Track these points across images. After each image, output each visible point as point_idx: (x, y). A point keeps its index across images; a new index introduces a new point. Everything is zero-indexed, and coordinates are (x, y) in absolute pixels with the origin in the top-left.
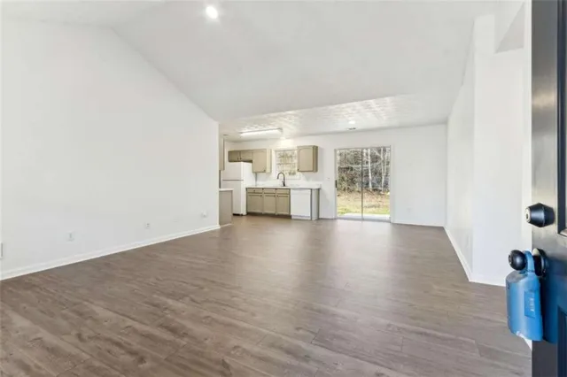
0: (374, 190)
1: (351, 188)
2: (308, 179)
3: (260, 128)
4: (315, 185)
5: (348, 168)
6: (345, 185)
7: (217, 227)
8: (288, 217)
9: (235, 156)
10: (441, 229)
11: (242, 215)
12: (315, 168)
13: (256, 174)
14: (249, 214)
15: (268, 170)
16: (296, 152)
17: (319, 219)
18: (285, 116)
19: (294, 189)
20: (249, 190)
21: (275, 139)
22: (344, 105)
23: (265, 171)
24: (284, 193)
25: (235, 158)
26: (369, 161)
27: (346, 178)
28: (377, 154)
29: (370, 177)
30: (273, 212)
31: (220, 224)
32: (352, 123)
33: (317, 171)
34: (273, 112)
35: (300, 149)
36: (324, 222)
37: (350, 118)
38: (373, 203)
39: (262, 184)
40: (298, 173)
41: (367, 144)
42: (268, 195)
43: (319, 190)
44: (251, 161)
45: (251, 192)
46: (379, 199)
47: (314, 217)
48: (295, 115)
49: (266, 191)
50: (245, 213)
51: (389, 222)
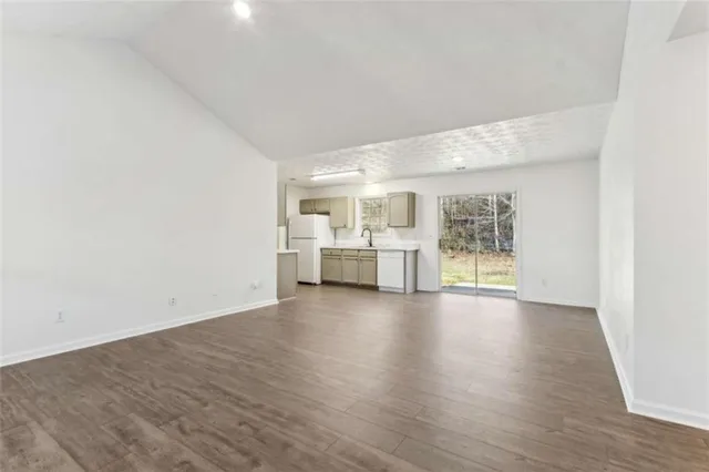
0: (502, 250)
1: (471, 247)
2: (401, 237)
3: (334, 169)
4: (411, 245)
5: (466, 221)
6: (462, 243)
7: (275, 301)
8: (374, 288)
9: (307, 207)
10: (593, 311)
11: (314, 284)
12: (412, 222)
13: (335, 230)
14: (325, 283)
15: (350, 225)
16: (387, 200)
17: (416, 291)
18: (362, 153)
19: (382, 251)
20: (325, 252)
21: (359, 184)
22: (440, 135)
23: (345, 226)
24: (370, 256)
25: (309, 209)
26: (495, 211)
27: (464, 234)
28: (506, 202)
29: (497, 233)
30: (354, 281)
31: (279, 297)
32: (458, 161)
33: (414, 226)
34: (346, 147)
35: (392, 196)
36: (422, 296)
37: (455, 154)
38: (498, 269)
39: (343, 243)
40: (389, 230)
41: (490, 188)
42: (349, 258)
43: (417, 251)
44: (327, 213)
45: (327, 254)
46: (508, 263)
47: (410, 289)
48: (376, 150)
49: (345, 253)
50: (318, 282)
51: (516, 299)
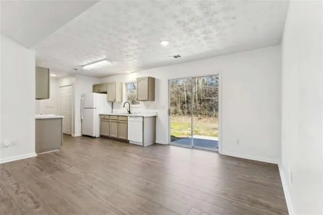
2: (147, 107)
7: (34, 155)
8: (126, 142)
9: (97, 88)
11: (95, 137)
12: (153, 97)
13: (112, 103)
15: (117, 100)
17: (155, 144)
19: (133, 117)
20: (102, 117)
23: (114, 100)
30: (115, 136)
35: (139, 80)
40: (141, 103)
42: (113, 121)
43: (155, 117)
44: (106, 93)
49: (112, 118)
50: (98, 136)
51: (217, 152)
